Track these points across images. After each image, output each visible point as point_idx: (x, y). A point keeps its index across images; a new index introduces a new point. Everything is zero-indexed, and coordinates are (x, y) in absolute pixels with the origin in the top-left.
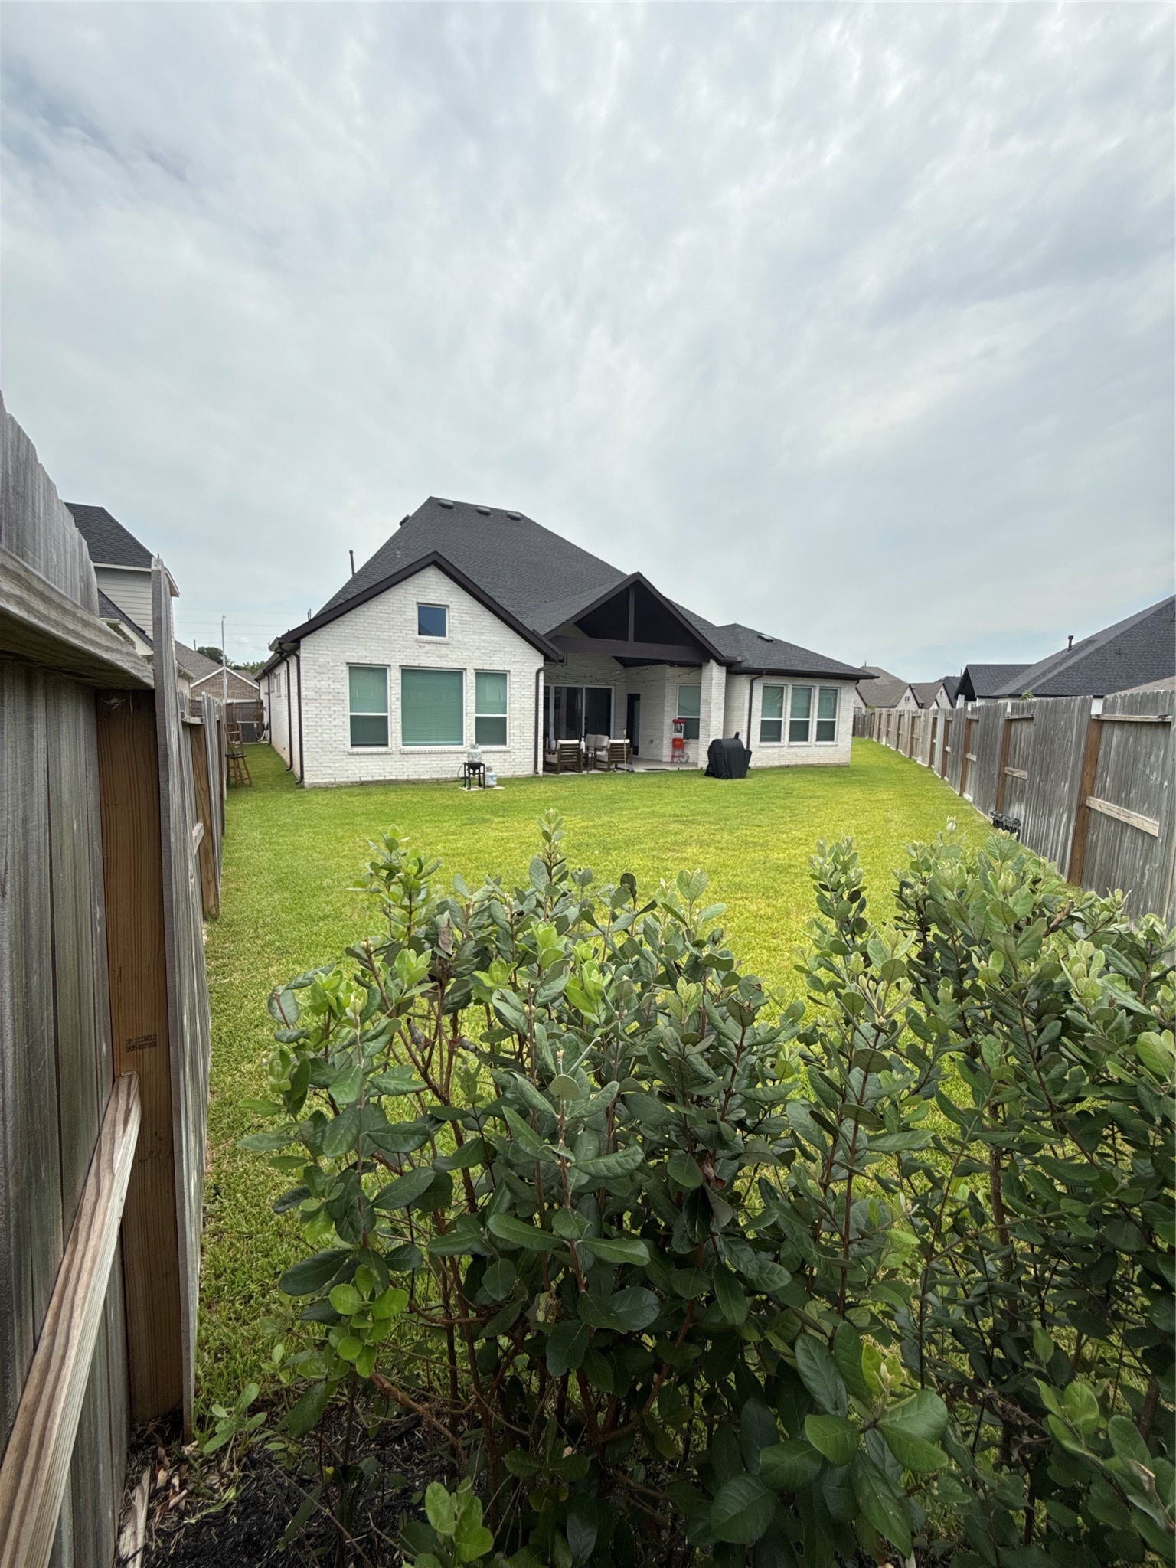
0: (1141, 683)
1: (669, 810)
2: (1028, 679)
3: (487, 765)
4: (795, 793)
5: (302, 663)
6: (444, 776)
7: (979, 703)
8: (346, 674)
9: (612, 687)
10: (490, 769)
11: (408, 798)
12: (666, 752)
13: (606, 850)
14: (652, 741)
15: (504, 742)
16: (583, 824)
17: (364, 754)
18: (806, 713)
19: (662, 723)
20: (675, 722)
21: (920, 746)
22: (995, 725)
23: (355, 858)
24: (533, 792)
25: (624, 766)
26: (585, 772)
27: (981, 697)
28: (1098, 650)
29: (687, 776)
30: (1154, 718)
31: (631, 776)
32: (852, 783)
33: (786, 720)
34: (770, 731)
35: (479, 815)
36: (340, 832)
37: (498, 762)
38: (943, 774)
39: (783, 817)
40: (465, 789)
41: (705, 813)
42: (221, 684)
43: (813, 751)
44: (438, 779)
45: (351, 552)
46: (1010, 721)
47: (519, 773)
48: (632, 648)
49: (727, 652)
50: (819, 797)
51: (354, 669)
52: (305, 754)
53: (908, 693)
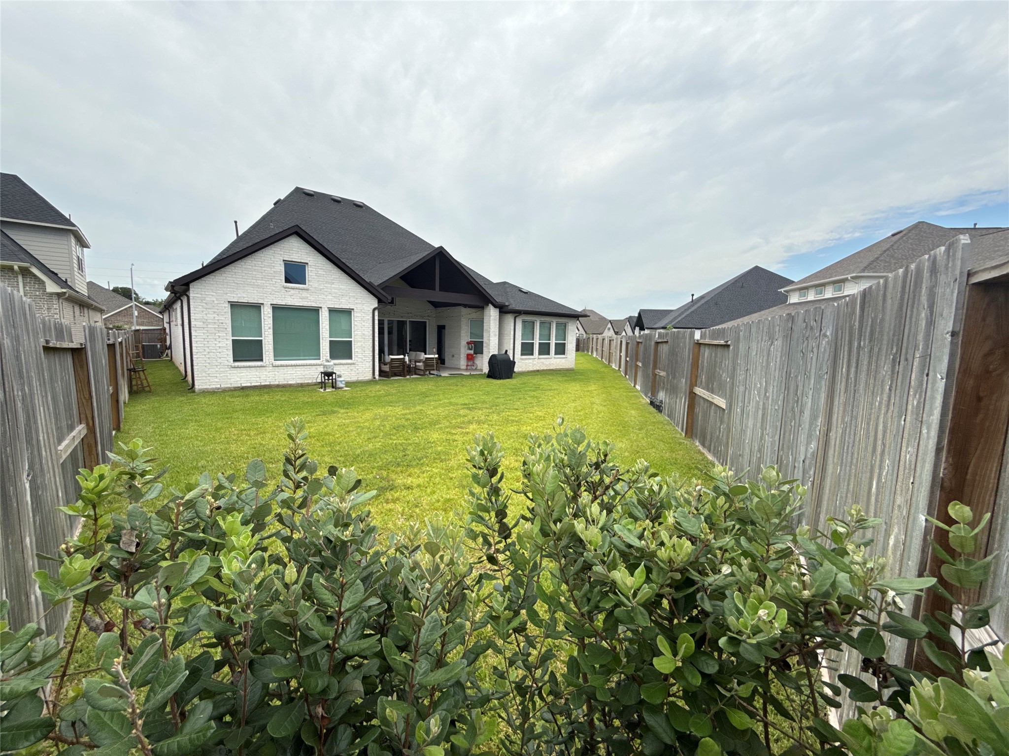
0: (727, 321)
1: (461, 401)
2: (672, 318)
3: (338, 373)
4: (541, 387)
5: (191, 301)
6: (306, 382)
7: (647, 332)
8: (228, 309)
9: (427, 321)
10: (340, 376)
11: (278, 397)
12: (463, 363)
13: (416, 429)
14: (453, 356)
15: (350, 357)
16: (403, 412)
17: (244, 367)
18: (548, 338)
19: (459, 344)
20: (468, 343)
21: (614, 357)
22: (650, 345)
23: (228, 443)
24: (371, 391)
25: (435, 372)
26: (408, 377)
27: (647, 328)
28: (706, 302)
29: (475, 378)
30: (722, 342)
31: (439, 379)
32: (575, 380)
33: (537, 342)
34: (527, 349)
35: (330, 408)
36: (219, 425)
37: (345, 371)
38: (626, 374)
39: (531, 403)
40: (322, 390)
41: (484, 402)
42: (132, 315)
43: (553, 361)
44: (301, 384)
45: (236, 222)
46: (657, 343)
47: (361, 378)
48: (439, 296)
49: (499, 299)
50: (554, 390)
51: (235, 306)
52: (195, 367)
53: (609, 326)
